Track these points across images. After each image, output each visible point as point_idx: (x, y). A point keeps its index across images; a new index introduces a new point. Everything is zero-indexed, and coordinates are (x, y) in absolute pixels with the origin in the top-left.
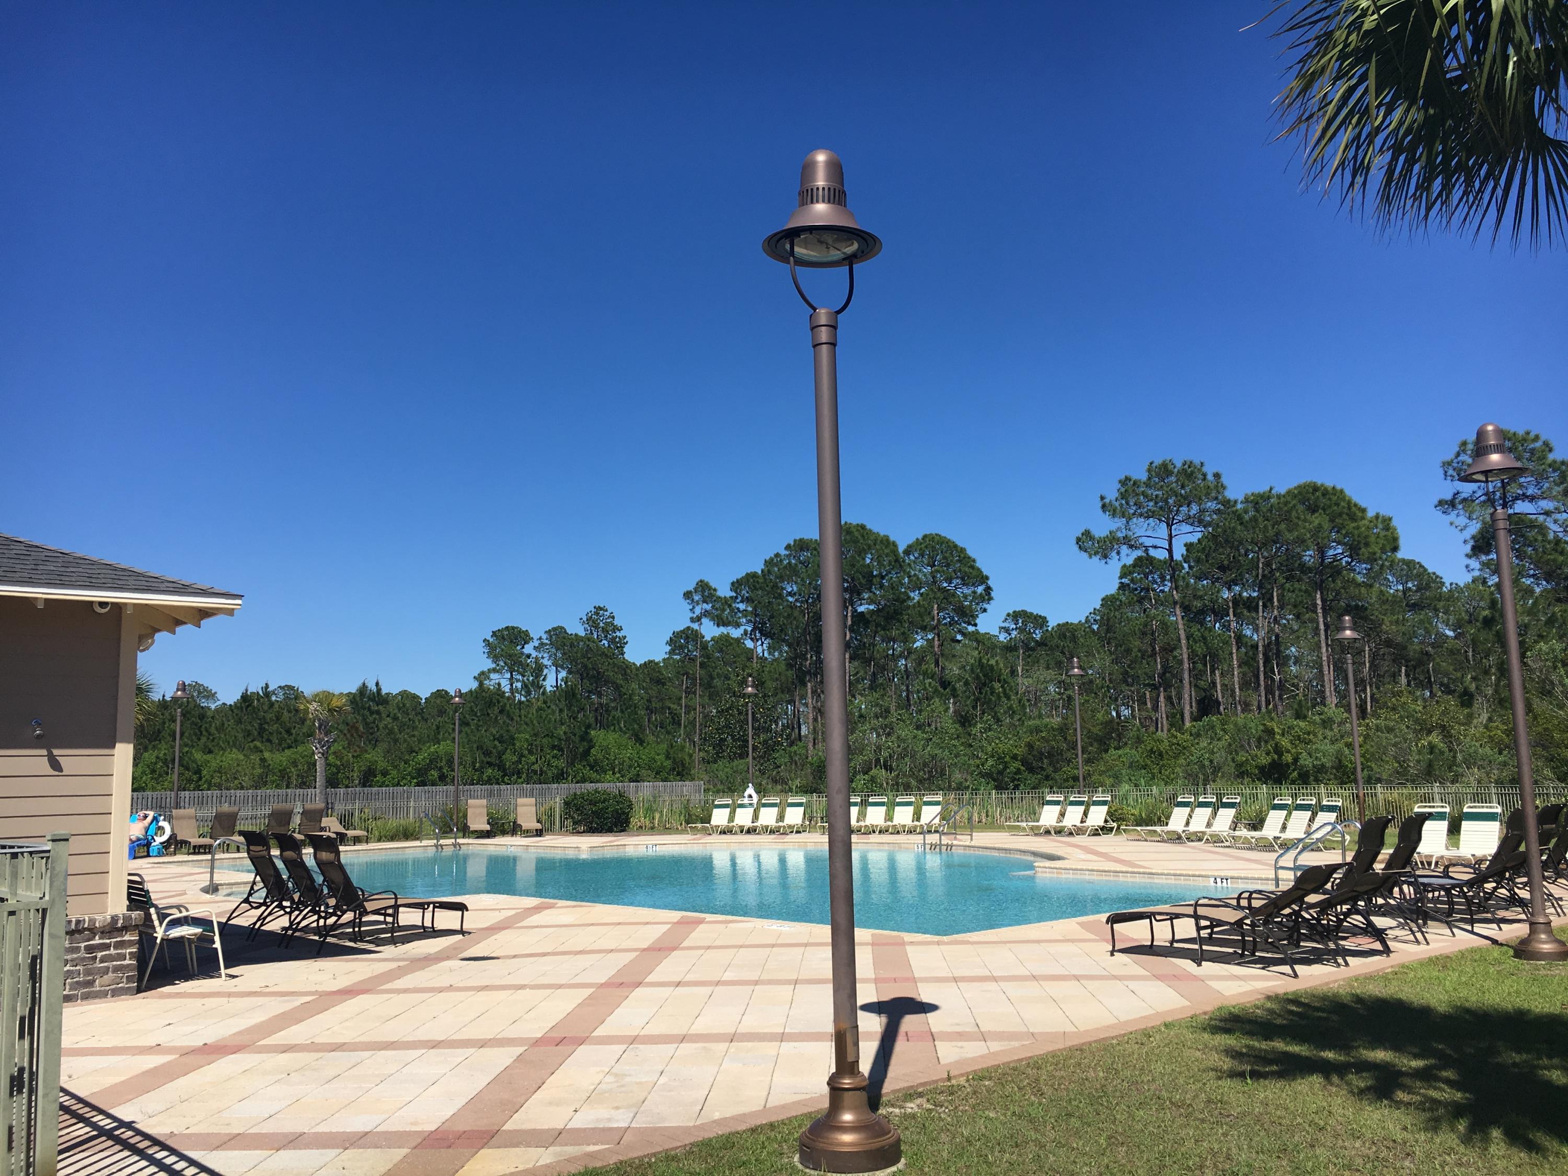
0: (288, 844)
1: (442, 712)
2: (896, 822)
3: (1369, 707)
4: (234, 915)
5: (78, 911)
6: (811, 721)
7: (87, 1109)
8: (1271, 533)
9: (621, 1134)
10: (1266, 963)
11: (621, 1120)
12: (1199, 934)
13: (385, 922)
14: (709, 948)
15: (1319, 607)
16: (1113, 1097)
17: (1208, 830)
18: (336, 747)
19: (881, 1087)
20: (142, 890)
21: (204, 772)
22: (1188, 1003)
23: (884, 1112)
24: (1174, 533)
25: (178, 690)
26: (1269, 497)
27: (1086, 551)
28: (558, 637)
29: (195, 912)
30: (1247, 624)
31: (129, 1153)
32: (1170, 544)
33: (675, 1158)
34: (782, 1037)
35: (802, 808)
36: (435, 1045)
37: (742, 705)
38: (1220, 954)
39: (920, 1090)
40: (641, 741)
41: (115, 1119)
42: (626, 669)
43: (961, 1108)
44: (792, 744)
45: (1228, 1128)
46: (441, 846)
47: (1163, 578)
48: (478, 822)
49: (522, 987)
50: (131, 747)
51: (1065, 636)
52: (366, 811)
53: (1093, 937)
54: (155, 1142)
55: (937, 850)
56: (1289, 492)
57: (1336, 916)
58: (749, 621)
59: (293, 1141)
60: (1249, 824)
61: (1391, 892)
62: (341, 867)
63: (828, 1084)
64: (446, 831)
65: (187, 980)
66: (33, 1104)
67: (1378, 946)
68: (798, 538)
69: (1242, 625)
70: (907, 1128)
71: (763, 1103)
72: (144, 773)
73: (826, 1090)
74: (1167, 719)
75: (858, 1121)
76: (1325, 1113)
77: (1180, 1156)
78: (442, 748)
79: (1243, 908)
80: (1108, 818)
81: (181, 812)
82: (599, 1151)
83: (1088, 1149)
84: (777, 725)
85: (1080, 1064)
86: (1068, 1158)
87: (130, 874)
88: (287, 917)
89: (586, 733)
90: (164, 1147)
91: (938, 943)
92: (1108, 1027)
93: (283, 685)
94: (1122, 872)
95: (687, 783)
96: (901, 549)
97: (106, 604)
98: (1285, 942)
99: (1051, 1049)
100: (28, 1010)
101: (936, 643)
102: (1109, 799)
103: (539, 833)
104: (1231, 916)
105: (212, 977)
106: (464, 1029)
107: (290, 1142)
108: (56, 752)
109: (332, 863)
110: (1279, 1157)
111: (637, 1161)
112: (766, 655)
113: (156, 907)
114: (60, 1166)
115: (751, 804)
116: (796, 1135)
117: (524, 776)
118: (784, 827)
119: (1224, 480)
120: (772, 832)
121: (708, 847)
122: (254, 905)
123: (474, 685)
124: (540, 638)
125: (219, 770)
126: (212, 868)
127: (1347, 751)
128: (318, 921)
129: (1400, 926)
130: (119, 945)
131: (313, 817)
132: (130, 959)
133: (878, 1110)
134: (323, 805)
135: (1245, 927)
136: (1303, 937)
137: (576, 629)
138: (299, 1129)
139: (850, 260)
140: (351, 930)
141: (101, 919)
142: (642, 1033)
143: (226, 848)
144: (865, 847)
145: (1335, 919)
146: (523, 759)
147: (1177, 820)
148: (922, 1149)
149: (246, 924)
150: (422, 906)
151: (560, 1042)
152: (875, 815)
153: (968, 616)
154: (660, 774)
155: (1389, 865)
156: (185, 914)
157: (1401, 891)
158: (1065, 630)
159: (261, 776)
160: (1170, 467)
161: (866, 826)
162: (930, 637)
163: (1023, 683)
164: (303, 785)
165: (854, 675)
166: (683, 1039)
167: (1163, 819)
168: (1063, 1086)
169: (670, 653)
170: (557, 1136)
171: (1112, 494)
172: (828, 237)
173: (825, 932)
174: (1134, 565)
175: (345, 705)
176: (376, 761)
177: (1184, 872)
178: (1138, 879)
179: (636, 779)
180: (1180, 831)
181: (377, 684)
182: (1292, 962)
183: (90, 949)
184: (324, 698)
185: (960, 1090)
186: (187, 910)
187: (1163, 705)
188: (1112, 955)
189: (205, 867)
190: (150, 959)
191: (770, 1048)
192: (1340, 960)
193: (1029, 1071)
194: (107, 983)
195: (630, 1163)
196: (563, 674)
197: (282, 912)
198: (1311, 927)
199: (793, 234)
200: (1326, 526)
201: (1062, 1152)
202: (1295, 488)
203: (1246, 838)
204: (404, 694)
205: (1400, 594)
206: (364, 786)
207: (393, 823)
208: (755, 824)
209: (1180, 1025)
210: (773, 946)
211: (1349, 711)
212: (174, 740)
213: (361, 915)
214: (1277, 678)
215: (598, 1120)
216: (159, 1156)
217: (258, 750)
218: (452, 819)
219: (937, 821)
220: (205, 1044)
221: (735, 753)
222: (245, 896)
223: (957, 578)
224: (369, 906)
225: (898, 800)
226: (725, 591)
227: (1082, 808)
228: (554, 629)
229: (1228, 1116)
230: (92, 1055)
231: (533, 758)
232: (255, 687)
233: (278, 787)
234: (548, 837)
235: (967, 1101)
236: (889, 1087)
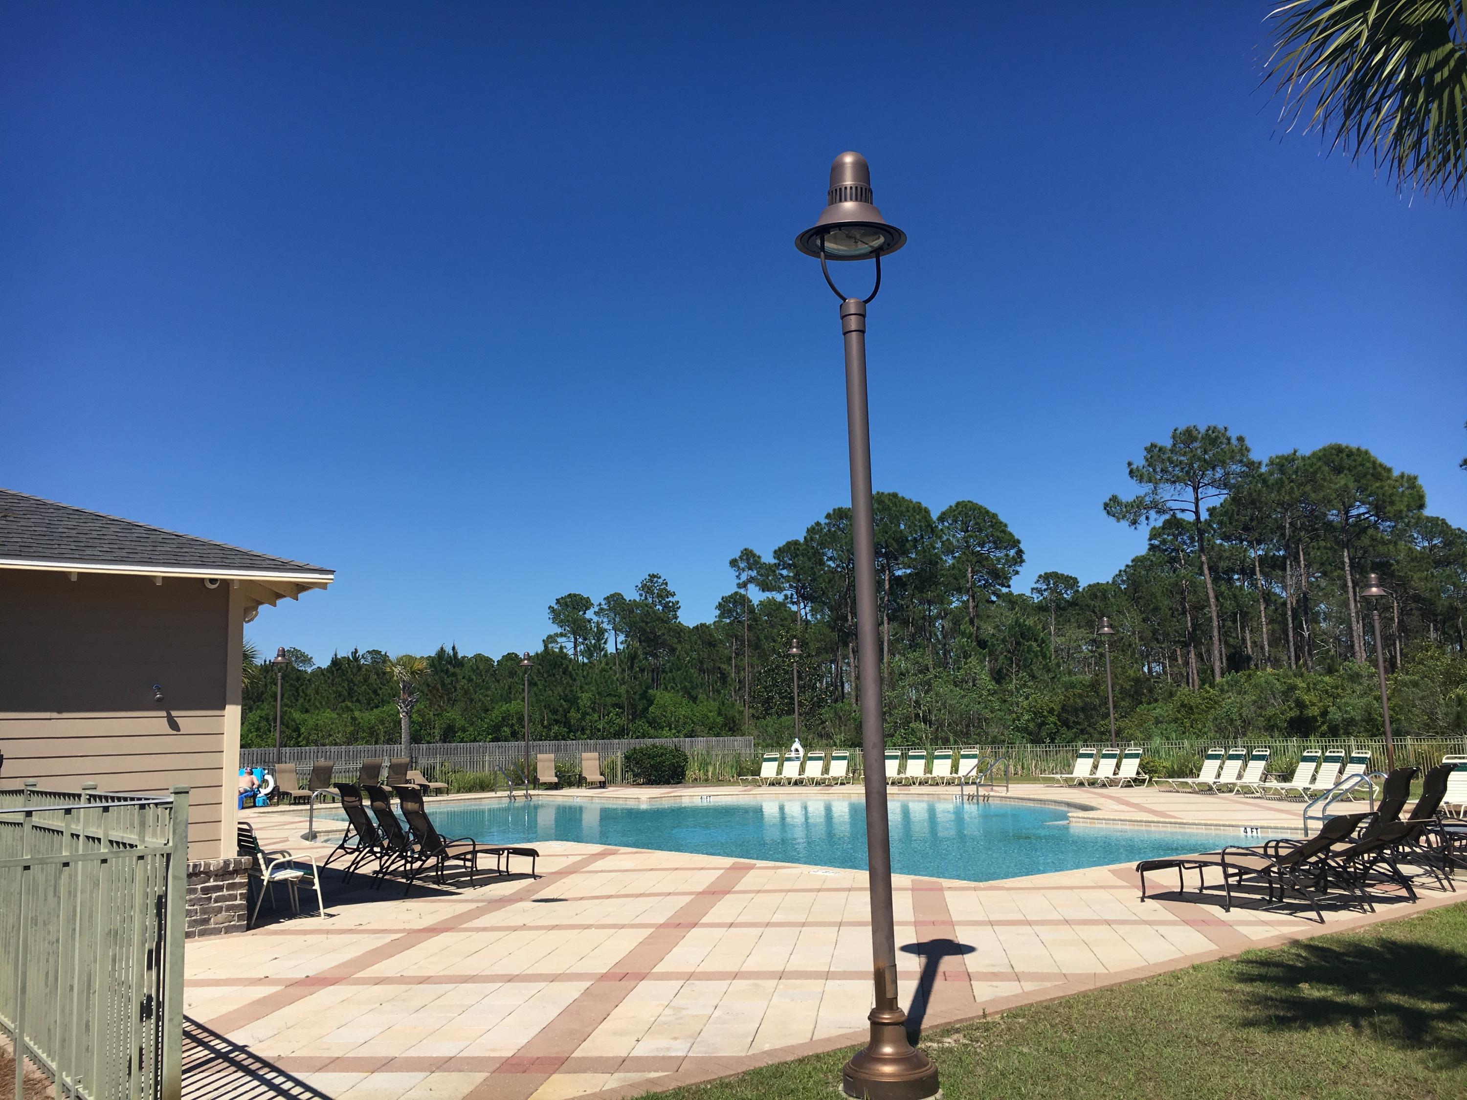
0: (377, 794)
1: (512, 674)
2: (934, 774)
3: (1399, 662)
4: (331, 859)
5: (197, 856)
6: (853, 679)
7: (205, 1034)
8: (1297, 494)
9: (679, 1063)
10: (1293, 909)
11: (679, 1049)
12: (1227, 881)
13: (465, 867)
14: (759, 892)
15: (1347, 565)
16: (1142, 1035)
17: (1238, 781)
18: (420, 706)
19: (920, 1023)
20: (250, 837)
21: (303, 730)
22: (1214, 947)
23: (923, 1046)
24: (1200, 496)
25: (278, 656)
26: (1293, 460)
27: (1114, 516)
28: (615, 602)
29: (297, 857)
30: (1276, 583)
31: (243, 1074)
32: (1197, 506)
33: (728, 1085)
34: (827, 976)
35: (846, 762)
36: (510, 979)
37: (788, 666)
38: (1248, 901)
39: (958, 1026)
40: (694, 699)
41: (230, 1043)
42: (680, 631)
43: (996, 1043)
44: (836, 701)
45: (1253, 1065)
46: (514, 797)
47: (1192, 538)
48: (547, 775)
49: (589, 927)
50: (239, 709)
51: (1096, 596)
52: (446, 764)
53: (1125, 884)
54: (265, 1064)
55: (975, 801)
56: (1314, 454)
57: (1363, 865)
58: (791, 586)
59: (386, 1065)
60: (1279, 776)
61: (1417, 841)
62: (425, 816)
63: (869, 1018)
64: (518, 783)
65: (290, 919)
66: (160, 1029)
67: (1404, 893)
68: (836, 507)
69: (1271, 583)
70: (944, 1061)
71: (810, 1036)
72: (250, 731)
73: (868, 1023)
74: (1198, 675)
75: (897, 1053)
76: (1348, 1052)
77: (1206, 1092)
78: (513, 706)
79: (1270, 857)
80: (1140, 770)
81: (283, 766)
82: (659, 1078)
83: (1117, 1083)
84: (821, 683)
85: (1110, 1004)
86: (1098, 1091)
87: (239, 823)
88: (378, 861)
89: (646, 692)
90: (274, 1068)
91: (975, 889)
92: (1138, 969)
93: (371, 650)
94: (1154, 822)
95: (739, 738)
96: (935, 515)
97: (216, 580)
98: (1312, 889)
99: (1082, 989)
100: (155, 944)
101: (971, 604)
102: (1141, 752)
103: (602, 785)
104: (1259, 864)
105: (312, 916)
106: (536, 965)
107: (383, 1065)
108: (174, 713)
109: (417, 812)
110: (1302, 1093)
111: (694, 1087)
112: (809, 617)
113: (262, 852)
114: (184, 1084)
115: (797, 758)
116: (840, 1066)
117: (588, 732)
118: (829, 779)
119: (1248, 442)
120: (818, 784)
121: (759, 798)
122: (349, 851)
123: (540, 649)
124: (600, 604)
125: (316, 728)
126: (311, 817)
127: (1376, 705)
128: (405, 865)
129: (1426, 873)
130: (231, 887)
131: (399, 770)
132: (241, 899)
133: (916, 1043)
134: (408, 759)
135: (1272, 874)
136: (1329, 884)
137: (631, 595)
138: (392, 1054)
139: (877, 253)
140: (434, 874)
141: (215, 863)
142: (699, 970)
143: (323, 799)
144: (906, 798)
145: (1361, 867)
146: (588, 717)
147: (1209, 771)
148: (958, 1081)
149: (342, 868)
150: (497, 852)
151: (624, 977)
152: (915, 768)
153: (1003, 578)
154: (713, 730)
155: (1415, 814)
156: (288, 858)
157: (1428, 841)
158: (1096, 591)
159: (352, 733)
160: (1195, 433)
161: (907, 778)
162: (965, 598)
163: (1056, 641)
164: (390, 741)
165: (893, 636)
166: (736, 976)
167: (1195, 772)
168: (1093, 1025)
169: (719, 616)
170: (621, 1063)
171: (1139, 462)
172: (857, 233)
173: (863, 877)
174: (1163, 528)
175: (426, 668)
176: (454, 719)
177: (1215, 822)
178: (1170, 829)
179: (691, 735)
180: (1211, 783)
181: (454, 648)
182: (1318, 908)
183: (205, 890)
184: (407, 661)
185: (995, 1027)
186: (290, 855)
187: (1194, 661)
188: (1143, 901)
189: (305, 816)
190: (258, 898)
191: (816, 985)
192: (1366, 907)
193: (1061, 1010)
194: (221, 920)
195: (688, 1089)
196: (621, 638)
197: (373, 857)
198: (1337, 875)
199: (823, 231)
200: (1352, 485)
201: (1092, 1086)
202: (1320, 451)
203: (1276, 789)
204: (479, 657)
205: (1428, 551)
206: (445, 742)
207: (471, 775)
208: (802, 777)
209: (1208, 968)
210: (819, 890)
211: (1376, 666)
212: (276, 700)
213: (443, 860)
214: (1306, 634)
215: (658, 1049)
216: (269, 1076)
217: (349, 709)
218: (523, 772)
219: (974, 773)
220: (307, 977)
221: (783, 710)
222: (341, 842)
223: (990, 542)
224: (451, 852)
225: (936, 754)
226: (768, 558)
227: (1114, 761)
228: (612, 596)
229: (1253, 1054)
230: (208, 986)
231: (596, 716)
232: (344, 652)
233: (367, 742)
234: (610, 789)
235: (1001, 1037)
236: (927, 1023)
